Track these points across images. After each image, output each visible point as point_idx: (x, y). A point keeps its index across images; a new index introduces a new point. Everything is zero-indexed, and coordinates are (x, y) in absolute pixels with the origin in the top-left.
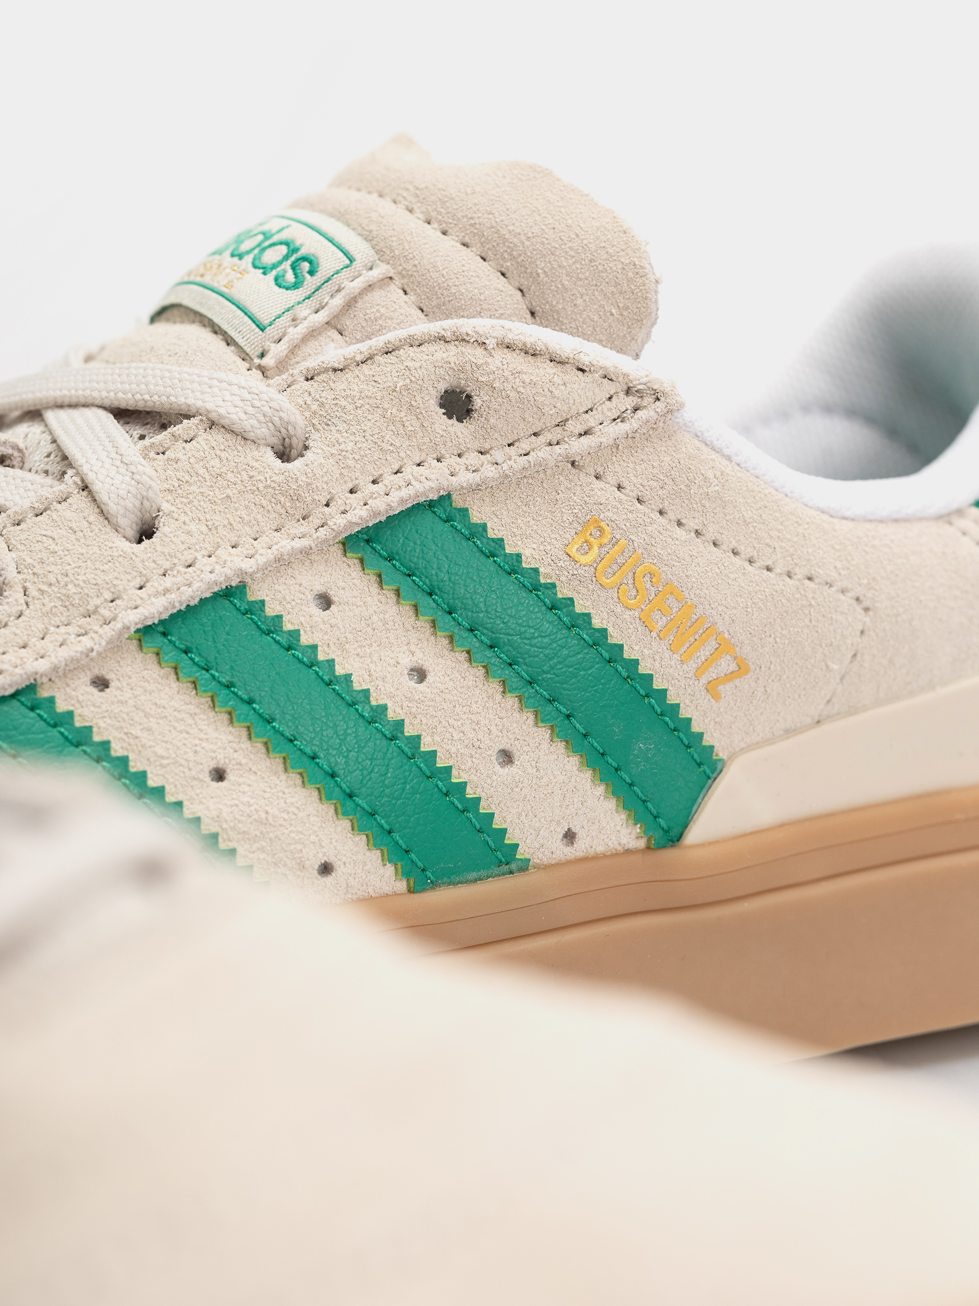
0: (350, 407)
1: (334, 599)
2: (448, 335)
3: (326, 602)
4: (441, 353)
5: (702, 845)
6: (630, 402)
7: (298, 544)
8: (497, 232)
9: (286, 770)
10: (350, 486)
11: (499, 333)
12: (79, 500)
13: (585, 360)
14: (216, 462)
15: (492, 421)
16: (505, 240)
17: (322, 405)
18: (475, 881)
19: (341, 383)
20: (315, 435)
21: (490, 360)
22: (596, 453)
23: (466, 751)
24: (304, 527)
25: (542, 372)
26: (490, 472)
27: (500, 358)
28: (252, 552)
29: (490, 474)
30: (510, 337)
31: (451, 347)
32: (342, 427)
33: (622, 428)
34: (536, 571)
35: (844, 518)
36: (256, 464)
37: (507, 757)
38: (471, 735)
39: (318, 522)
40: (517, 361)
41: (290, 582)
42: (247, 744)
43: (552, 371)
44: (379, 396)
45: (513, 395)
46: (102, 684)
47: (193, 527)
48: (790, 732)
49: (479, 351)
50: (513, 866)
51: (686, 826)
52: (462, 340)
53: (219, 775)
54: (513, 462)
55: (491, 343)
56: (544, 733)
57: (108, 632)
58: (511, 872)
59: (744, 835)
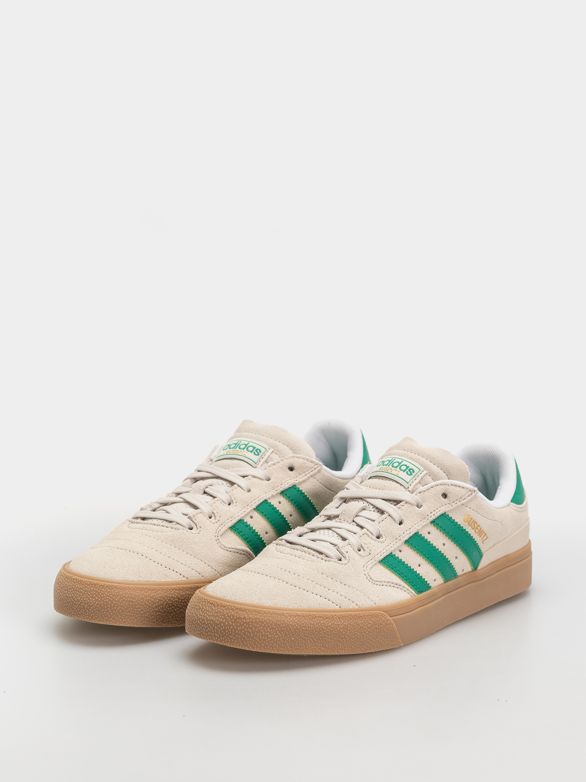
0: (428, 498)
1: (431, 532)
2: (442, 484)
3: (429, 533)
4: (442, 487)
5: (480, 569)
6: (470, 493)
7: (425, 523)
8: (444, 465)
9: (429, 563)
10: (431, 512)
11: (451, 483)
12: (389, 518)
13: (464, 486)
14: (409, 510)
15: (451, 498)
16: (445, 467)
17: (423, 498)
18: (452, 580)
19: (426, 493)
20: (423, 503)
21: (450, 488)
22: (466, 503)
23: (451, 557)
24: (425, 520)
25: (458, 489)
26: (451, 507)
27: (451, 487)
28: (418, 525)
29: (451, 508)
30: (453, 483)
31: (443, 486)
32: (428, 501)
33: (470, 497)
34: (460, 524)
35: (497, 508)
36: (415, 509)
37: (456, 558)
38: (452, 554)
39: (427, 519)
40: (454, 487)
41: (424, 530)
42: (423, 560)
43: (459, 489)
44: (433, 495)
45: (454, 494)
46: (400, 551)
47: (409, 522)
48: (491, 548)
49: (448, 486)
50: (456, 576)
51: (478, 566)
52: (445, 484)
53: (419, 566)
54: (454, 506)
55: (450, 485)
56: (462, 553)
57: (401, 542)
58: (456, 578)
59: (485, 567)
